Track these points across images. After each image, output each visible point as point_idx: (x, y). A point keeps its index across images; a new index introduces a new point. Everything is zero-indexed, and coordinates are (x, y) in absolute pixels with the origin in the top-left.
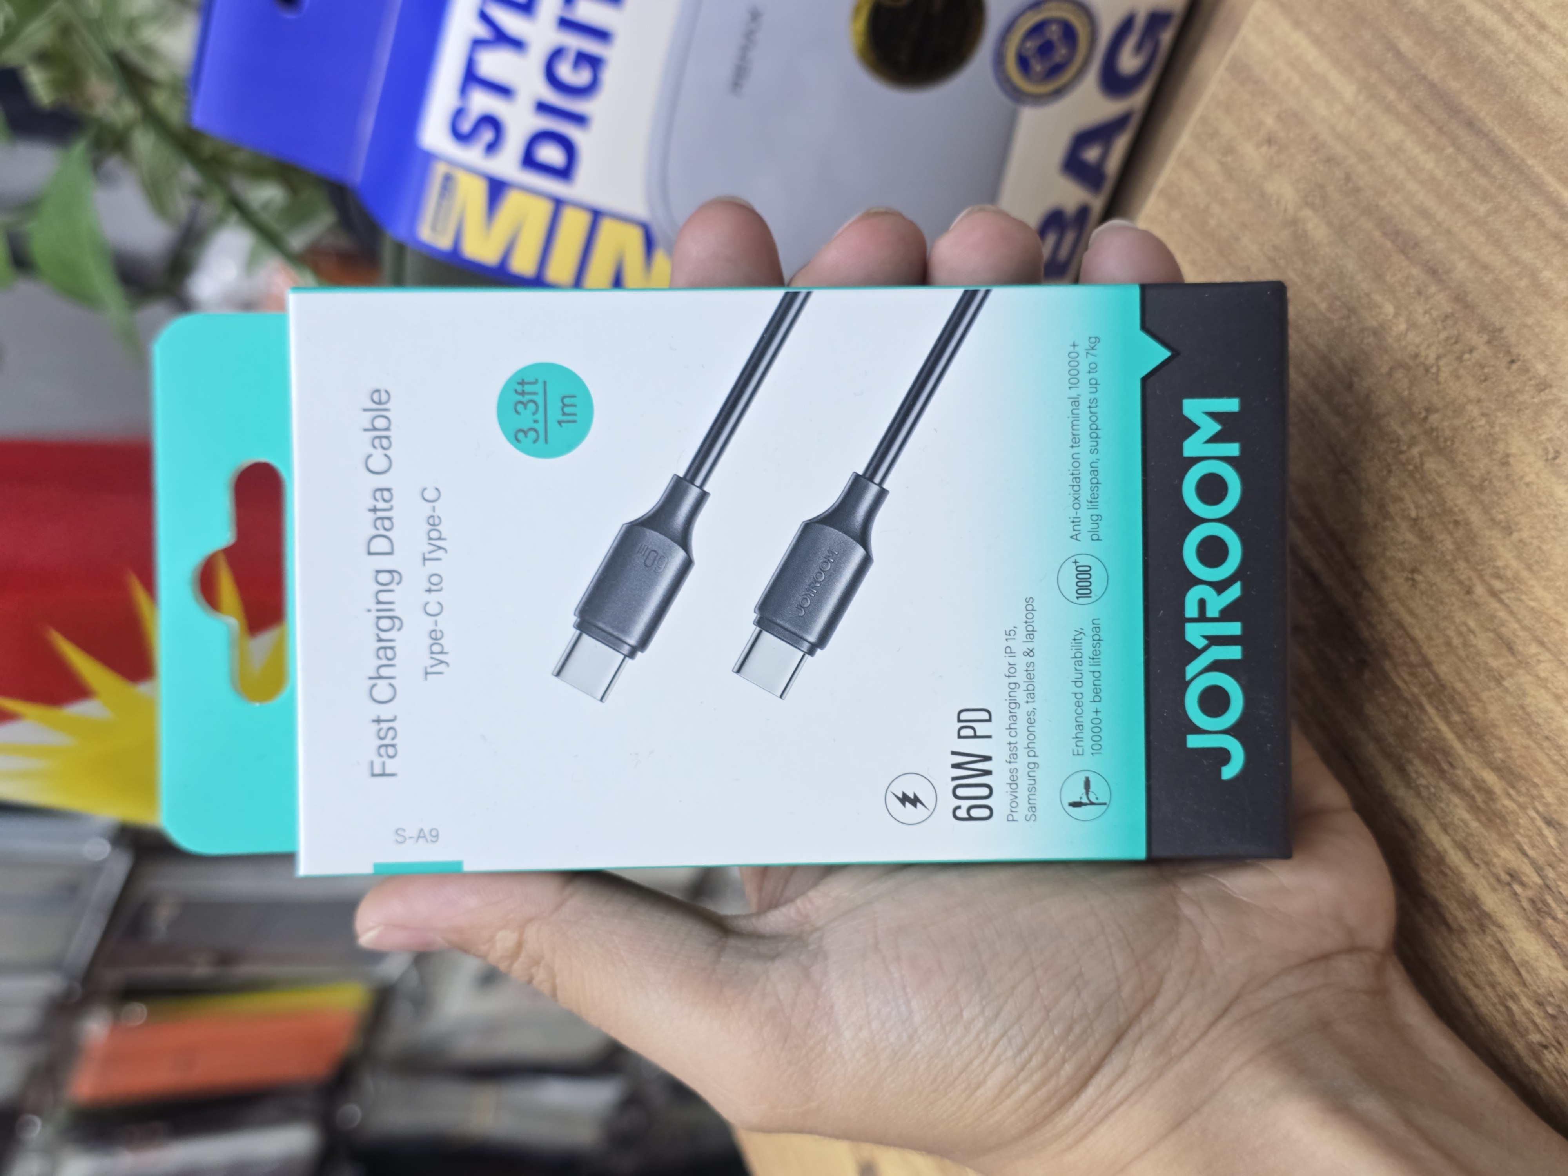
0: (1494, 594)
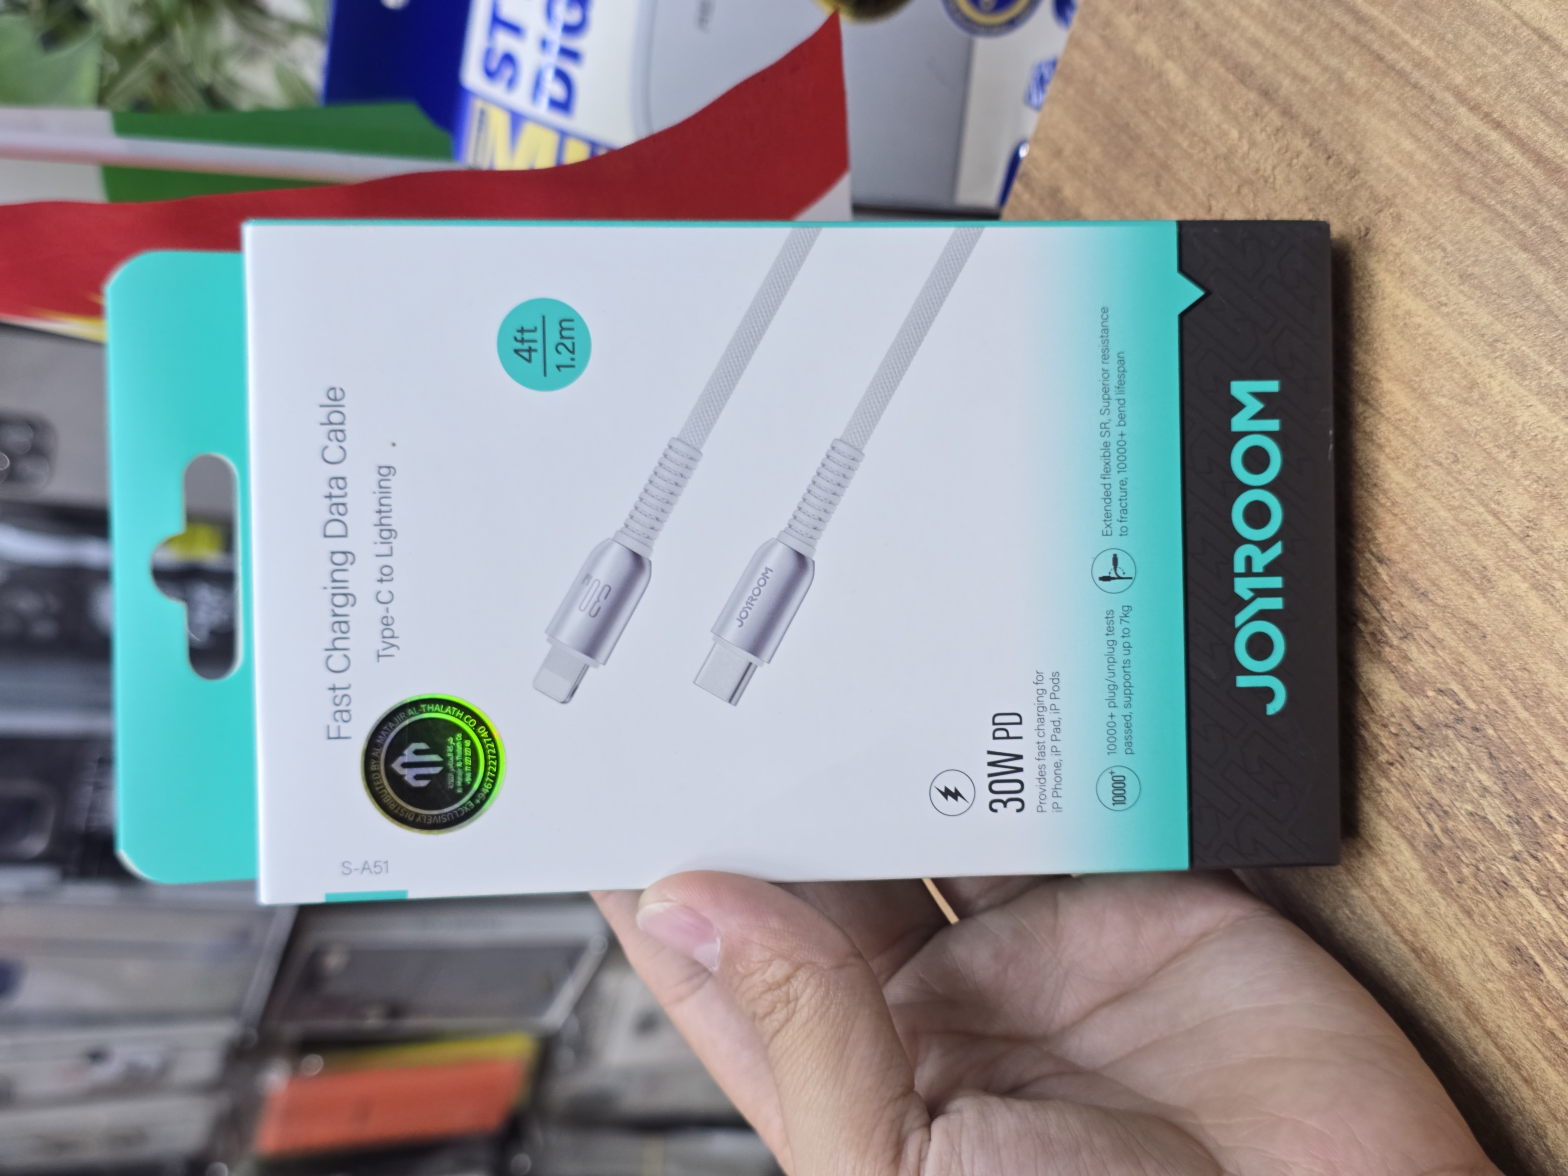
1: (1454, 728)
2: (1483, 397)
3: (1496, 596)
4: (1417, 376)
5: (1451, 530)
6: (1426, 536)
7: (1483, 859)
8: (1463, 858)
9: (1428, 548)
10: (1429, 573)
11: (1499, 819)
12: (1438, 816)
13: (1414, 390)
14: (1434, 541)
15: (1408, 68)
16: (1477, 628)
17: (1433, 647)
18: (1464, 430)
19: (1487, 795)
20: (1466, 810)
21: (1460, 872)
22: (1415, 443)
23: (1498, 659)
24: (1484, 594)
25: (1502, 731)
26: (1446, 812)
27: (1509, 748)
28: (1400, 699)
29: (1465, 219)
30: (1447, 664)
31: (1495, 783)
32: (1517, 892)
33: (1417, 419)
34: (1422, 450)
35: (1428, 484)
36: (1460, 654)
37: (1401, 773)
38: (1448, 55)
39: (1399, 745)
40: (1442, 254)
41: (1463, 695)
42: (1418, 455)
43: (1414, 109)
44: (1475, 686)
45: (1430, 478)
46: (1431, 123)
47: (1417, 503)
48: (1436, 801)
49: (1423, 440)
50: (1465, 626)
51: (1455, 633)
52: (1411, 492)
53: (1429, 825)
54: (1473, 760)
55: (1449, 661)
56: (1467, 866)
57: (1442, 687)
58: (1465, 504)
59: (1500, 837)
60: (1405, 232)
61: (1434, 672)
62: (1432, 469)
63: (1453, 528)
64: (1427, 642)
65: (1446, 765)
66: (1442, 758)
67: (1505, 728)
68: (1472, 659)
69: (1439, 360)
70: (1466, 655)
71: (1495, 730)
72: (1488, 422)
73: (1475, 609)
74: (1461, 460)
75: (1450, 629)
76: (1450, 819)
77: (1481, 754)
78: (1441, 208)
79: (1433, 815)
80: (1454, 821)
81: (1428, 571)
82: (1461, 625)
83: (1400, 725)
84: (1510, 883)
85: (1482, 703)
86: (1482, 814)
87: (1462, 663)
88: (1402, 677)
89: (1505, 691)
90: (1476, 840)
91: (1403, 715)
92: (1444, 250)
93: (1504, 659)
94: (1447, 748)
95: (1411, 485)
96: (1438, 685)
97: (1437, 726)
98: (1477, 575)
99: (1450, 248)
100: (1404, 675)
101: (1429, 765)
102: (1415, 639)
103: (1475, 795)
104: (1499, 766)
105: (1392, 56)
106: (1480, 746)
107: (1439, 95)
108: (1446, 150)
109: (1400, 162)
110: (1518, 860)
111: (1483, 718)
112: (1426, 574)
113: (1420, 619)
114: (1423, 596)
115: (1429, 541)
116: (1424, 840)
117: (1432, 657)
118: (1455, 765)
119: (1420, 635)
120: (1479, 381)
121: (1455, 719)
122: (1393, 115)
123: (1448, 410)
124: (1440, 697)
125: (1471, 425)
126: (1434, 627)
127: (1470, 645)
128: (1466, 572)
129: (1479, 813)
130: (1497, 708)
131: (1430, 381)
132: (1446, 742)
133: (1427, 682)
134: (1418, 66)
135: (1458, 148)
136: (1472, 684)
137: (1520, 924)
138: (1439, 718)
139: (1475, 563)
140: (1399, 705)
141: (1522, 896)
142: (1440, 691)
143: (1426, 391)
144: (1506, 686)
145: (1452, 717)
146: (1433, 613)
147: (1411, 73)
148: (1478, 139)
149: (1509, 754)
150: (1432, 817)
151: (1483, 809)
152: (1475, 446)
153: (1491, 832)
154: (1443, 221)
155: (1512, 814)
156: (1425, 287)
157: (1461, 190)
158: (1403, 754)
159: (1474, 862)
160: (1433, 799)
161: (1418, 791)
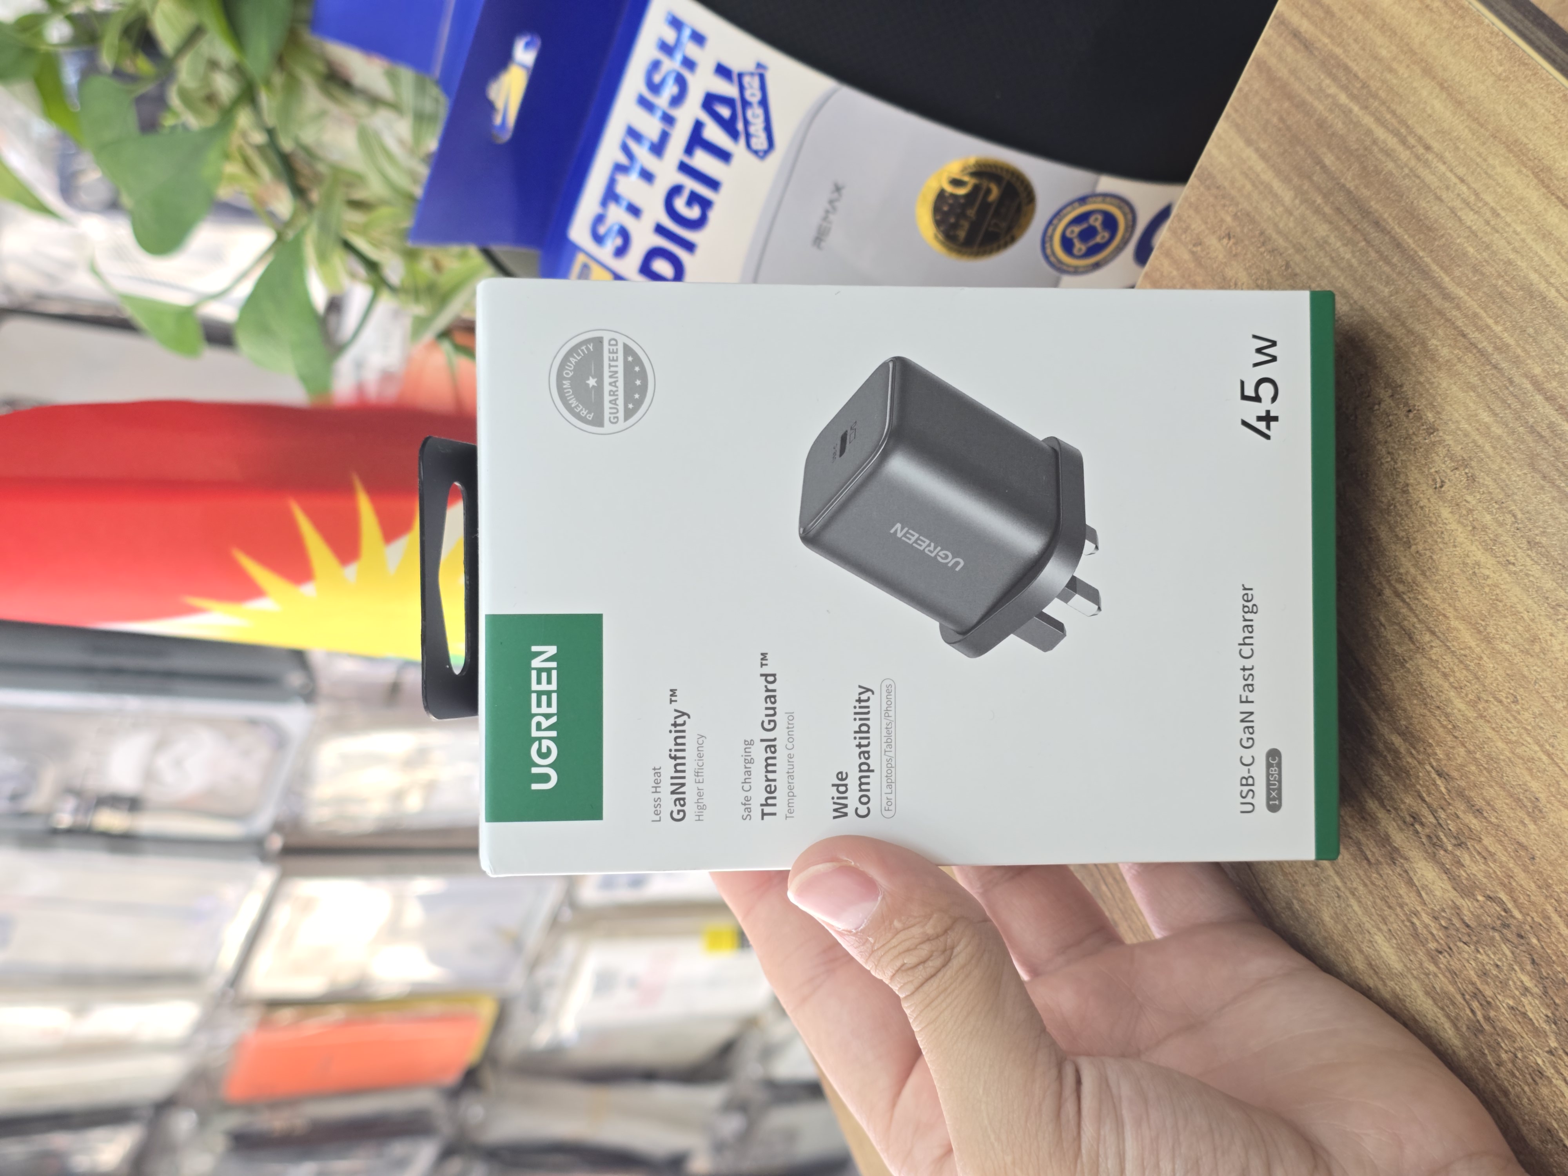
0: (1398, 594)
1: (1500, 932)
2: (1543, 651)
3: (1547, 826)
4: (1483, 620)
5: (1507, 760)
6: (1483, 761)
7: (1521, 1049)
8: (1503, 1045)
9: (1485, 772)
10: (1485, 794)
11: (1538, 1018)
12: (1481, 1005)
13: (1480, 632)
14: (1491, 767)
15: (1490, 349)
16: (1527, 850)
17: (1485, 858)
18: (1524, 677)
19: (1528, 994)
20: (1508, 1004)
21: (1499, 1057)
22: (1478, 678)
23: (1544, 880)
24: (1535, 822)
25: (1545, 942)
26: (1489, 1003)
27: (1551, 958)
28: (1452, 898)
29: (1535, 494)
30: (1497, 876)
31: (1536, 986)
32: (1551, 1082)
33: (1481, 658)
34: (1484, 686)
35: (1488, 717)
36: (1509, 869)
37: (1448, 962)
38: (1527, 347)
39: (1448, 937)
40: (1513, 519)
41: (1510, 905)
42: (1480, 689)
43: (1493, 387)
44: (1522, 899)
45: (1490, 711)
46: (1509, 402)
47: (1477, 730)
48: (1480, 991)
49: (1486, 677)
50: (1516, 846)
51: (1506, 850)
52: (1471, 720)
53: (1473, 1011)
54: (1515, 961)
55: (1499, 873)
56: (1506, 1052)
57: (1491, 894)
58: (1521, 741)
59: (1537, 1032)
60: (1479, 492)
61: (1485, 880)
62: (1493, 704)
63: (1509, 759)
64: (1479, 853)
65: (1492, 962)
66: (1488, 955)
67: (1548, 940)
68: (1521, 876)
69: (1504, 610)
70: (1515, 871)
71: (1539, 940)
72: (1547, 674)
73: (1526, 833)
74: (1520, 701)
75: (1501, 845)
76: (1493, 1009)
77: (1524, 959)
78: (1514, 479)
79: (1477, 1003)
80: (1496, 1011)
81: (1484, 792)
82: (1512, 844)
83: (1450, 920)
84: (1545, 1074)
85: (1528, 915)
86: (1523, 1010)
87: (1512, 877)
88: (1454, 879)
89: (1550, 909)
90: (1515, 1032)
91: (1453, 912)
92: (1514, 516)
93: (1550, 881)
94: (1493, 948)
95: (1471, 714)
96: (1488, 892)
97: (1485, 927)
98: (1530, 804)
99: (1519, 516)
100: (1457, 878)
101: (1476, 959)
102: (1468, 848)
103: (1517, 993)
104: (1540, 972)
105: (1474, 335)
106: (1524, 952)
107: (1517, 379)
108: (1521, 429)
109: (1478, 429)
110: (1553, 1055)
111: (1528, 928)
112: (1482, 794)
113: (1475, 832)
114: (1478, 812)
115: (1486, 766)
116: (1467, 1023)
117: (1483, 867)
118: (1499, 963)
119: (1473, 846)
120: (1541, 637)
121: (1502, 924)
122: (1473, 388)
123: (1510, 656)
124: (1489, 903)
125: (1531, 673)
126: (1487, 841)
127: (1520, 863)
128: (1520, 800)
129: (1520, 1009)
130: (1541, 922)
131: (1495, 627)
132: (1492, 942)
133: (1478, 887)
134: (1497, 348)
135: (1532, 430)
136: (1519, 897)
137: (1552, 1110)
138: (1487, 920)
139: (1528, 793)
140: (1450, 902)
141: (1556, 1086)
142: (1489, 898)
143: (1491, 635)
144: (1551, 904)
145: (1499, 922)
146: (1487, 829)
147: (1493, 354)
148: (1551, 426)
149: (1550, 963)
150: (1475, 1005)
151: (1524, 1006)
152: (1534, 692)
153: (1529, 1027)
154: (1516, 491)
155: (1550, 1015)
156: (1494, 545)
157: (1533, 466)
158: (1452, 946)
159: (1512, 1050)
160: (1478, 989)
161: (1464, 980)
